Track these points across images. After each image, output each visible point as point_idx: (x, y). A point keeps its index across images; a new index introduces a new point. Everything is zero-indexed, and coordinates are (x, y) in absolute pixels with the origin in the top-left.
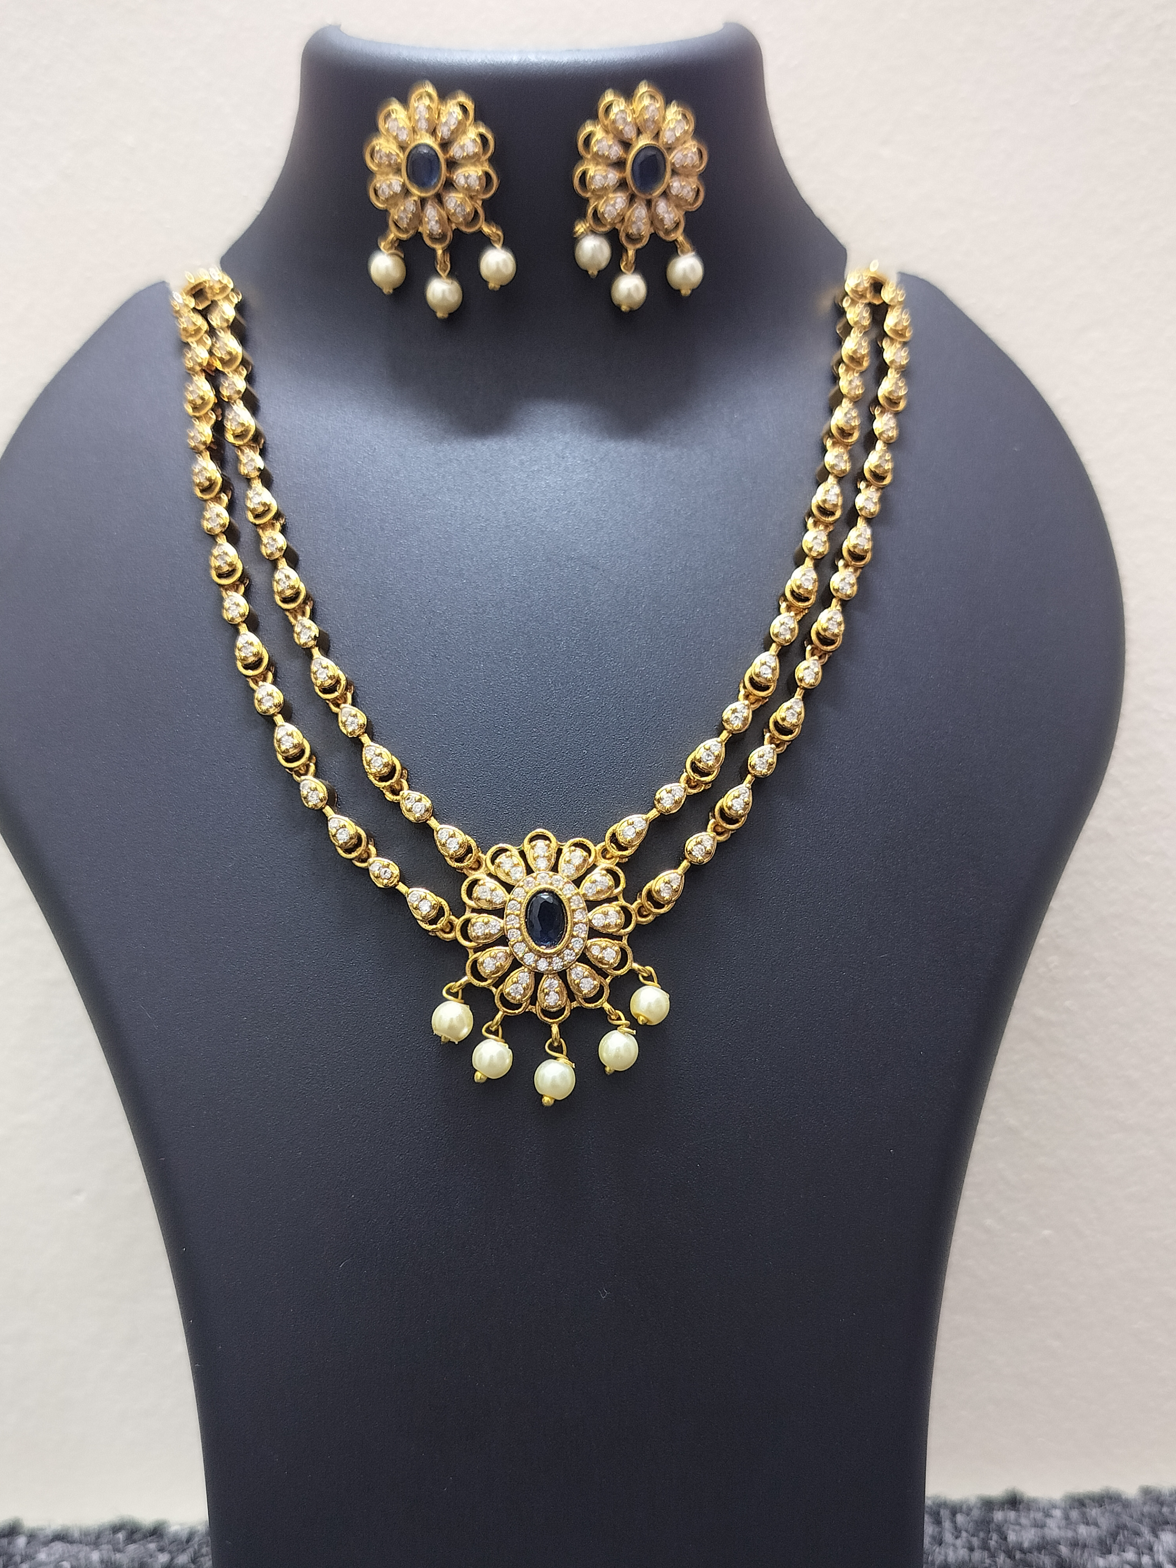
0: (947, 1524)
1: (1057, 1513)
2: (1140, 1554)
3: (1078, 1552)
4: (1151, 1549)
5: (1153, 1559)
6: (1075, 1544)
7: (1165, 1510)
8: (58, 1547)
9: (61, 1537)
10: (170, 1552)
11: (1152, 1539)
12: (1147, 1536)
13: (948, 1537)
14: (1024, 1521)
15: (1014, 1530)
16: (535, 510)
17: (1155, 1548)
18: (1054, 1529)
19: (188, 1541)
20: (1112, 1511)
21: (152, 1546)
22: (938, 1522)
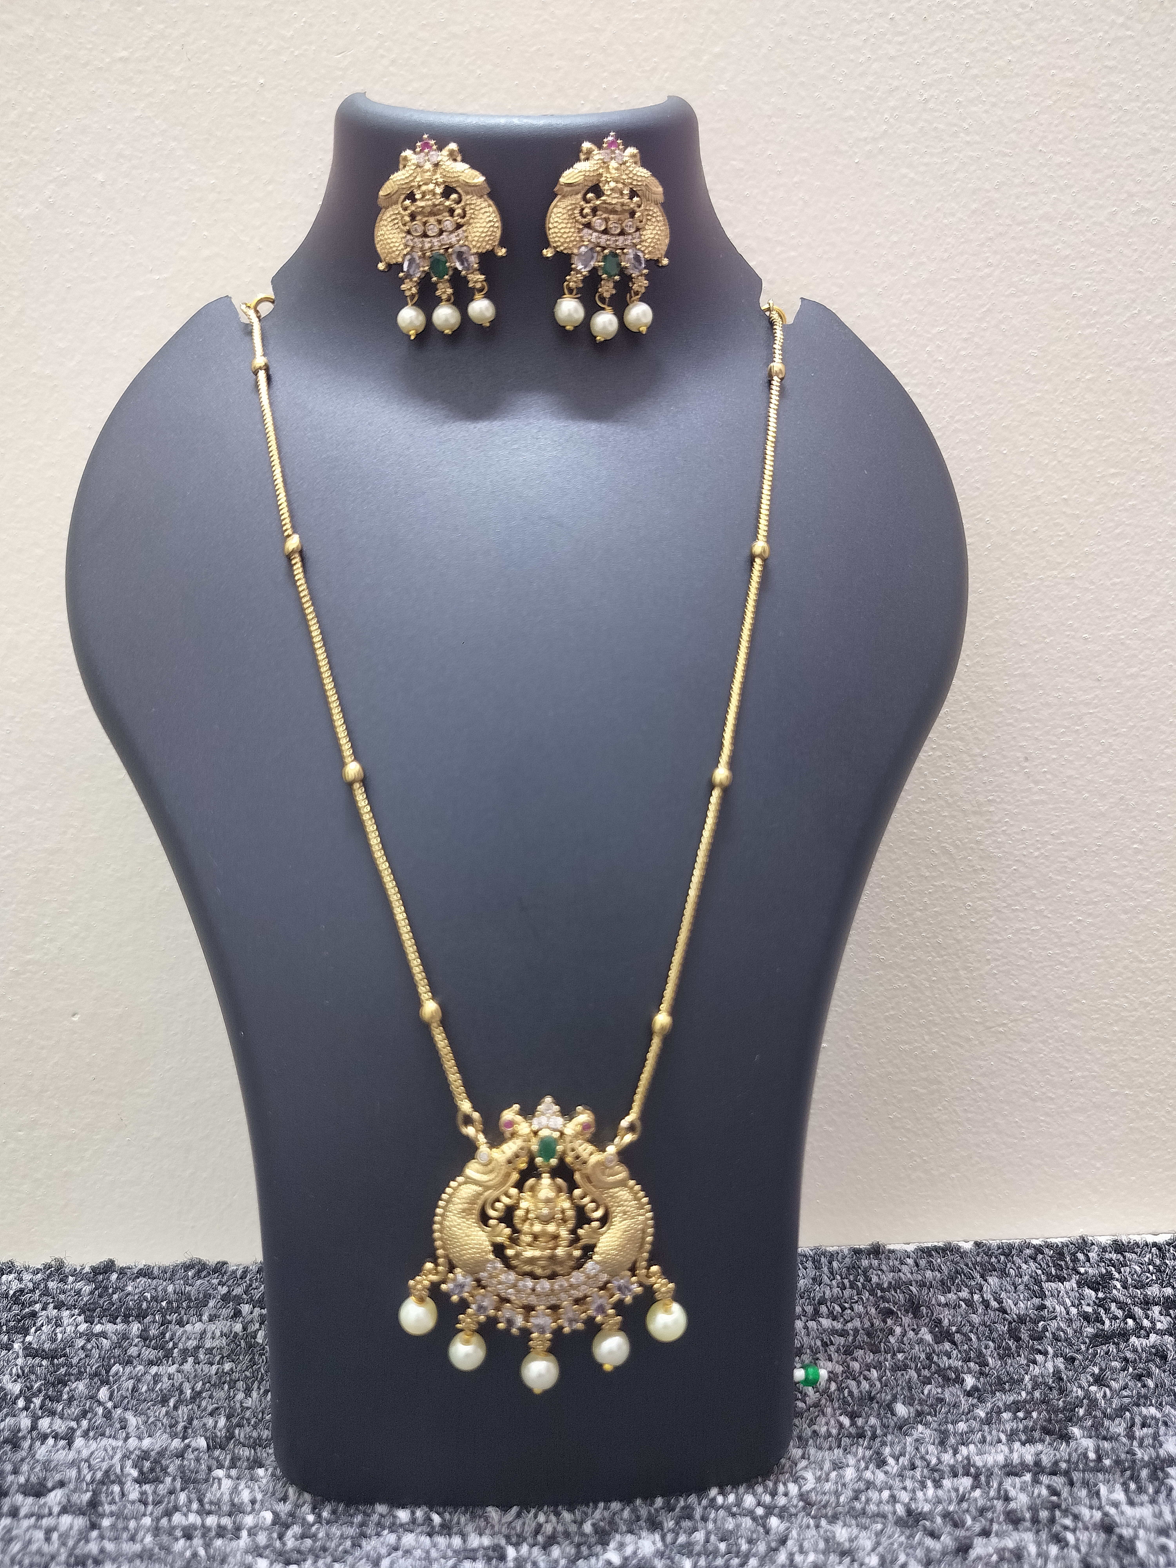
0: (825, 1269)
1: (910, 1261)
2: (972, 1293)
3: (925, 1291)
4: (981, 1289)
5: (982, 1296)
6: (922, 1285)
7: (993, 1260)
8: (142, 1280)
9: (145, 1273)
10: (228, 1286)
11: (983, 1282)
12: (979, 1280)
13: (826, 1279)
14: (884, 1267)
15: (877, 1275)
16: (514, 480)
17: (985, 1289)
18: (906, 1273)
19: (243, 1277)
20: (952, 1261)
21: (215, 1281)
22: (817, 1266)
